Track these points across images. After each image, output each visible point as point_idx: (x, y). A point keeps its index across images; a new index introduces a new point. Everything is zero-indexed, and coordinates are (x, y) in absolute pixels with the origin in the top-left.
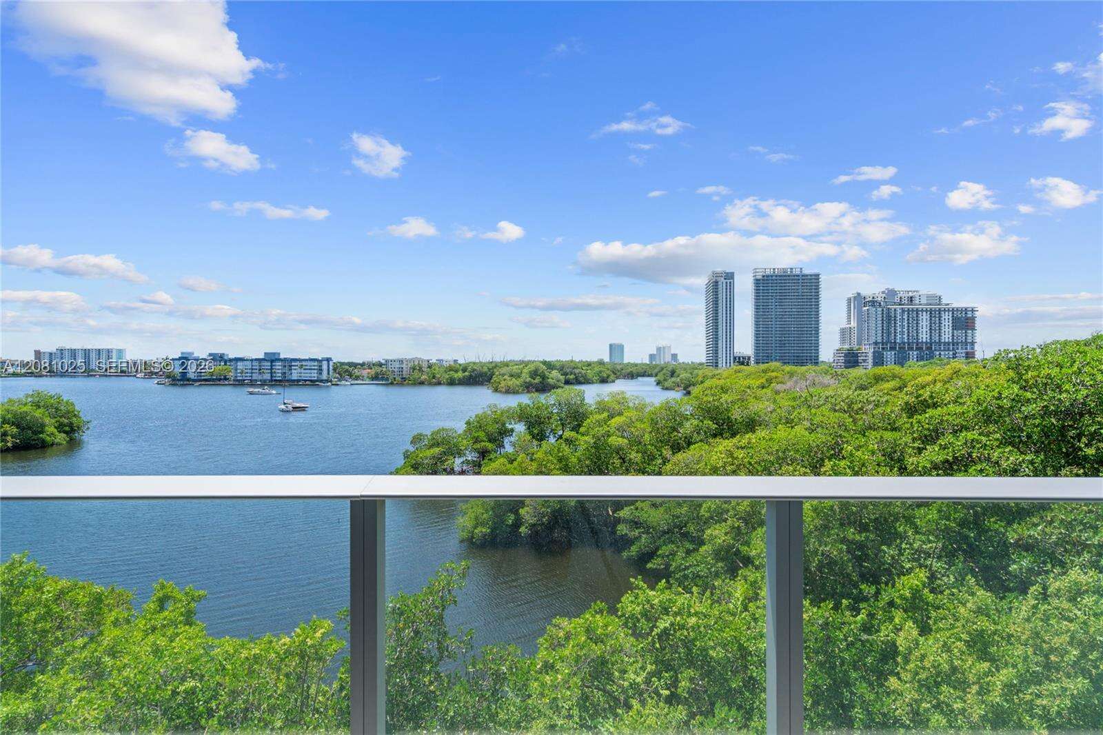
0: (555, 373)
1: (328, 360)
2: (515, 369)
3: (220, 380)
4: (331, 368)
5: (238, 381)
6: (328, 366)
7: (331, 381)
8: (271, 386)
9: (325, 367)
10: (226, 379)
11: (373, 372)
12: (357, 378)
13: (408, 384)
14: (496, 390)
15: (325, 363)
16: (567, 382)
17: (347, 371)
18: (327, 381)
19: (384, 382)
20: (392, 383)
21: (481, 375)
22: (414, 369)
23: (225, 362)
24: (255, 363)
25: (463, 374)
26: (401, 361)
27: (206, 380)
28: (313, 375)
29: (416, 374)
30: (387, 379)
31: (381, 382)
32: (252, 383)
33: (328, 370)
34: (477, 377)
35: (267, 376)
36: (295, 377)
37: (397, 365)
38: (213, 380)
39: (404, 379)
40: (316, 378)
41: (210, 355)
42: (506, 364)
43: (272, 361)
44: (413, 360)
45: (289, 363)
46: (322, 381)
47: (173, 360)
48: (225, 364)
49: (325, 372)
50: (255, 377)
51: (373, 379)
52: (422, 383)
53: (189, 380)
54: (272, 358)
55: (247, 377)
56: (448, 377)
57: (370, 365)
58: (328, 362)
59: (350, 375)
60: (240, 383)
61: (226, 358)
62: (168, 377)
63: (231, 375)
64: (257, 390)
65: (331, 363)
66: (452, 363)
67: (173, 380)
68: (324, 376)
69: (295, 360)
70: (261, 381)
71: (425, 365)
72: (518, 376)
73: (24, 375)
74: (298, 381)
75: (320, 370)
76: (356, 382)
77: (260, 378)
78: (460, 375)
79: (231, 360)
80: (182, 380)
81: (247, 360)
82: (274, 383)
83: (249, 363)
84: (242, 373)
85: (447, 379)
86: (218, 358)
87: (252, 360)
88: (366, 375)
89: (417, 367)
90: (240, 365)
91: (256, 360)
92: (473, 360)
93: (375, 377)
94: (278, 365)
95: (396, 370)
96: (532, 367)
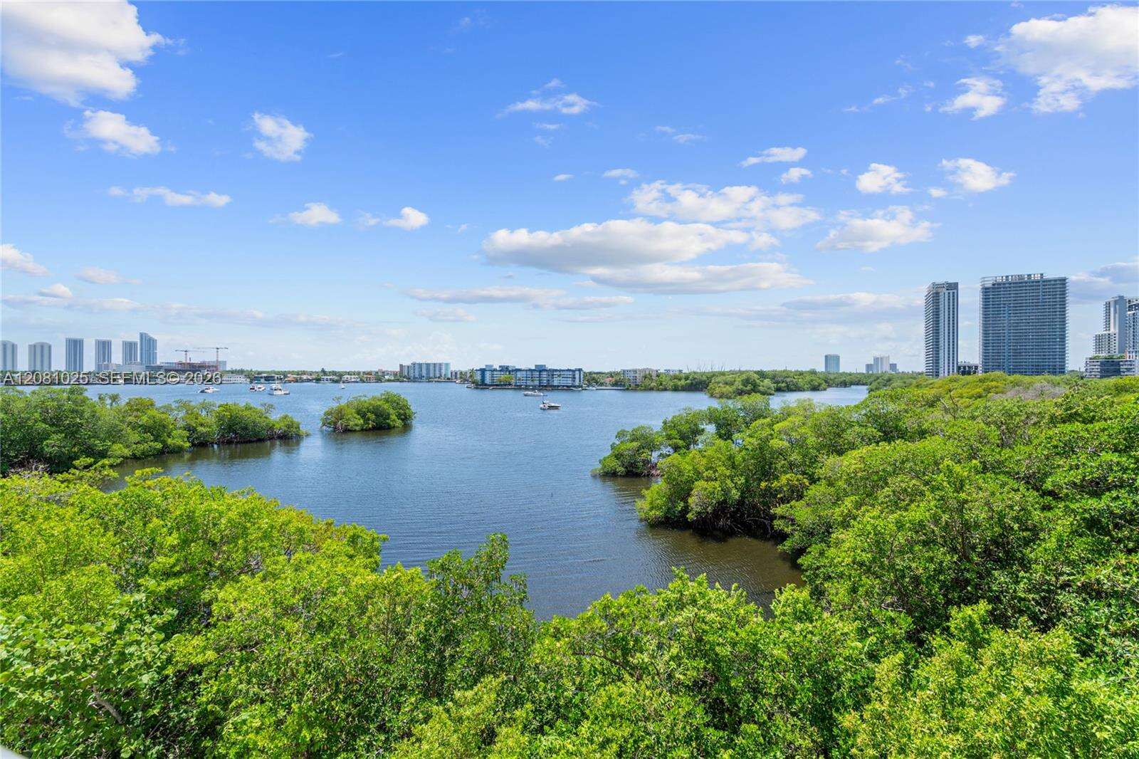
0: (767, 382)
1: (580, 370)
2: (729, 378)
3: (506, 385)
4: (582, 376)
5: (518, 386)
6: (580, 375)
7: (582, 387)
8: (540, 390)
9: (577, 376)
10: (510, 385)
11: (613, 380)
12: (601, 384)
13: (641, 390)
14: (712, 396)
15: (577, 373)
16: (779, 390)
17: (594, 378)
18: (578, 386)
19: (621, 388)
20: (628, 389)
21: (701, 382)
22: (645, 377)
23: (510, 372)
24: (528, 373)
25: (686, 382)
26: (635, 371)
27: (497, 385)
28: (568, 382)
29: (647, 382)
30: (624, 386)
31: (619, 388)
32: (527, 388)
33: (580, 378)
34: (696, 384)
35: (537, 383)
36: (556, 383)
37: (632, 374)
38: (501, 385)
39: (637, 386)
40: (570, 385)
42: (723, 374)
43: (540, 371)
44: (644, 370)
45: (552, 372)
46: (575, 387)
48: (509, 374)
49: (577, 380)
50: (529, 383)
51: (613, 385)
52: (651, 390)
54: (541, 369)
55: (523, 383)
56: (674, 384)
57: (611, 374)
58: (580, 372)
59: (596, 382)
60: (519, 388)
61: (510, 369)
62: (473, 382)
63: (513, 382)
64: (530, 393)
65: (582, 373)
66: (677, 373)
67: (476, 385)
68: (577, 383)
69: (556, 370)
70: (532, 386)
71: (654, 374)
72: (731, 384)
73: (393, 381)
74: (558, 386)
75: (574, 378)
76: (601, 388)
77: (532, 384)
78: (684, 382)
79: (513, 371)
80: (481, 385)
81: (523, 369)
82: (542, 387)
83: (524, 373)
84: (520, 380)
85: (672, 386)
86: (505, 369)
87: (526, 370)
88: (608, 382)
89: (648, 376)
90: (519, 374)
91: (530, 370)
92: (695, 370)
93: (615, 384)
94: (544, 374)
95: (631, 378)
96: (744, 377)
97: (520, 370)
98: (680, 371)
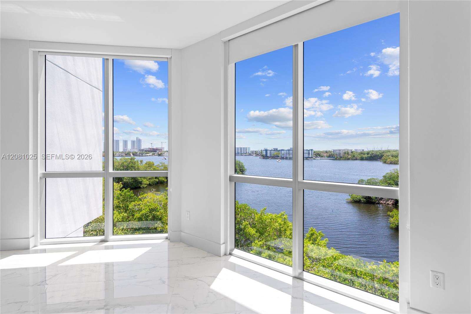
1: (312, 150)
3: (276, 157)
5: (282, 157)
6: (312, 152)
9: (310, 153)
10: (278, 157)
11: (328, 154)
12: (322, 157)
13: (343, 160)
15: (310, 151)
17: (318, 154)
18: (312, 158)
19: (333, 158)
20: (336, 159)
22: (345, 153)
24: (287, 151)
25: (367, 156)
26: (340, 150)
27: (272, 157)
28: (306, 155)
29: (346, 155)
30: (334, 157)
31: (331, 158)
32: (286, 158)
33: (312, 153)
35: (291, 156)
37: (338, 152)
38: (274, 157)
39: (341, 157)
40: (307, 157)
41: (274, 149)
42: (389, 151)
46: (309, 158)
47: (263, 150)
48: (278, 152)
50: (288, 156)
52: (349, 159)
53: (268, 157)
55: (285, 156)
56: (360, 156)
57: (326, 152)
58: (312, 151)
59: (320, 156)
60: (282, 158)
61: (278, 149)
62: (262, 156)
63: (280, 155)
65: (313, 151)
67: (264, 157)
68: (310, 156)
70: (289, 157)
71: (350, 152)
75: (309, 154)
76: (322, 158)
78: (366, 156)
79: (280, 150)
80: (265, 157)
81: (285, 150)
83: (285, 151)
84: (283, 155)
85: (360, 158)
86: (276, 150)
87: (286, 150)
88: (325, 156)
89: (346, 153)
90: (283, 152)
93: (329, 156)
95: (338, 154)
97: (283, 150)
98: (363, 150)
